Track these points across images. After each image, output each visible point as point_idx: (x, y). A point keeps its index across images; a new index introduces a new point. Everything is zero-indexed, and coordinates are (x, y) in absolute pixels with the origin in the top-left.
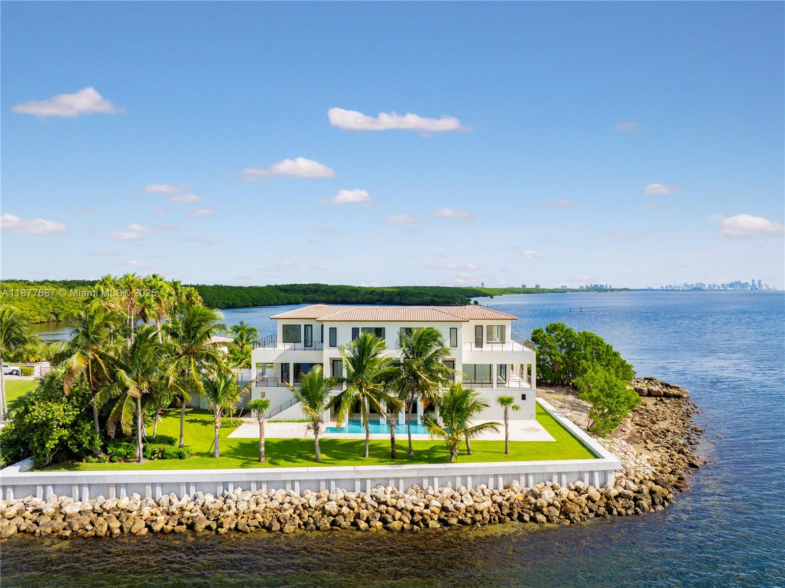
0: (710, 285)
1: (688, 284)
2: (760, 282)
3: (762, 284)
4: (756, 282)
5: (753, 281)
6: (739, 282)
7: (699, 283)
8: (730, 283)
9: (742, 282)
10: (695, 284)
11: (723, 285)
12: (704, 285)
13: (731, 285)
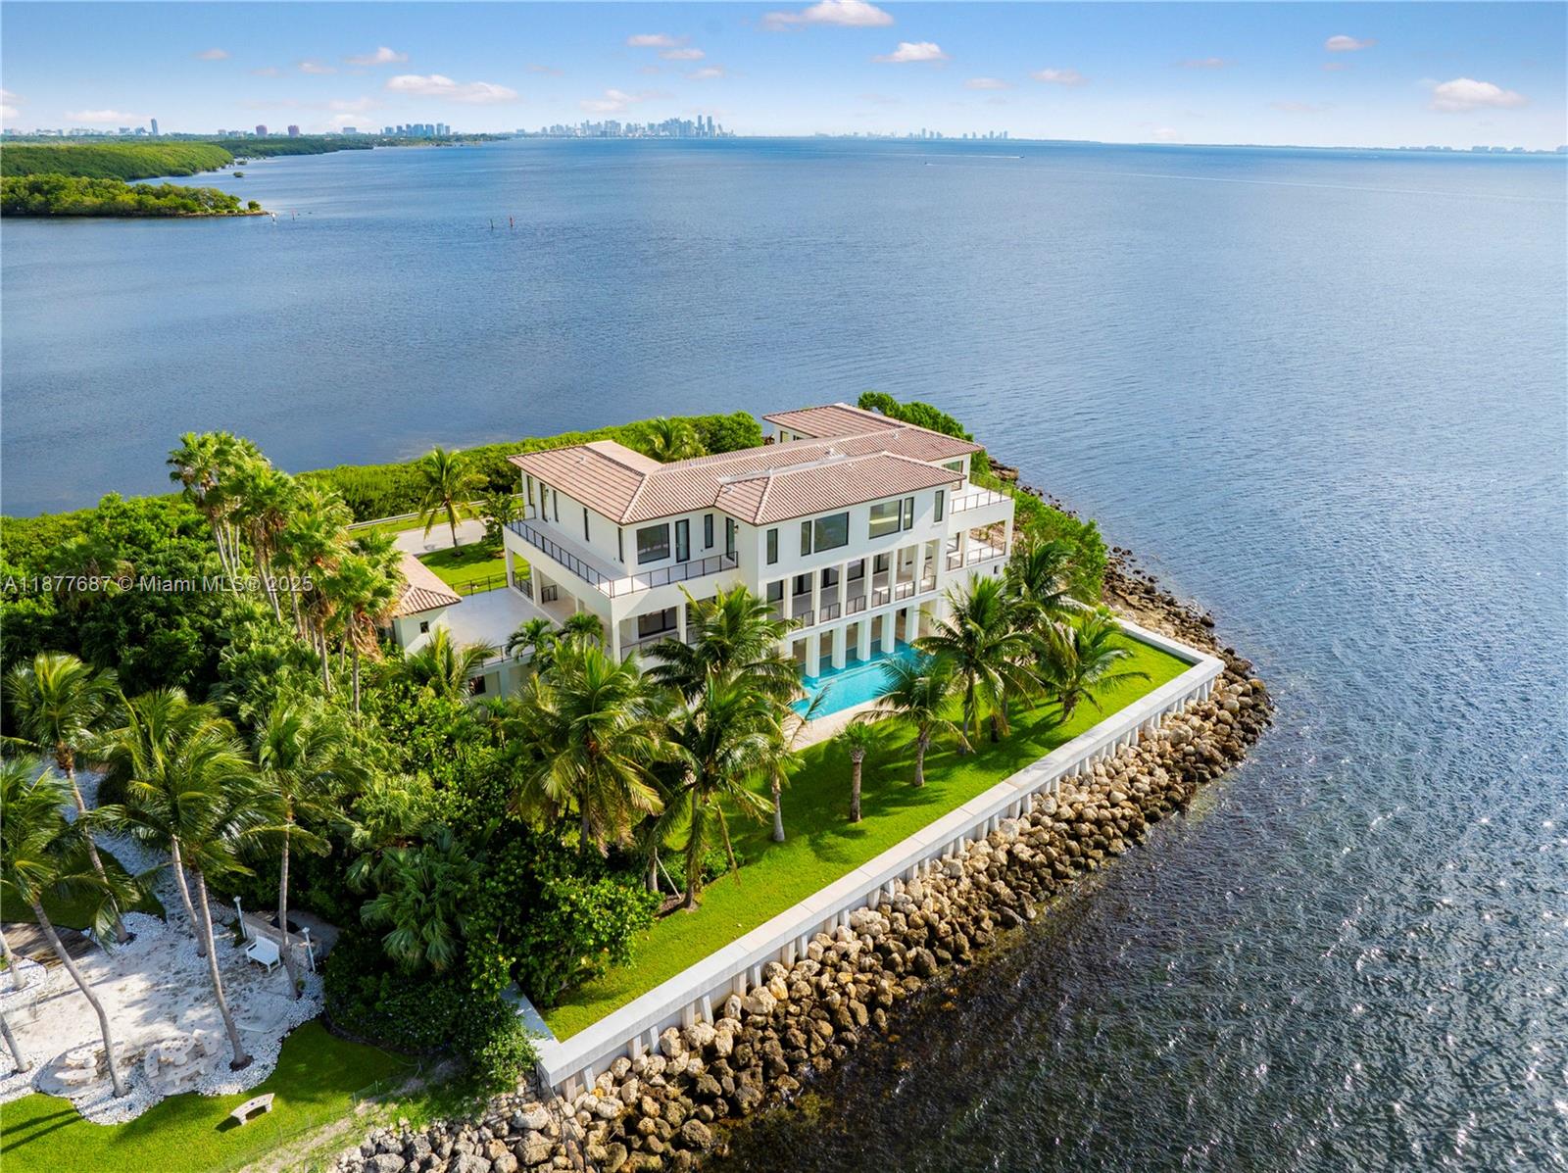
2: (710, 120)
3: (713, 123)
4: (704, 121)
5: (700, 117)
6: (677, 121)
8: (662, 122)
9: (682, 121)
13: (665, 126)
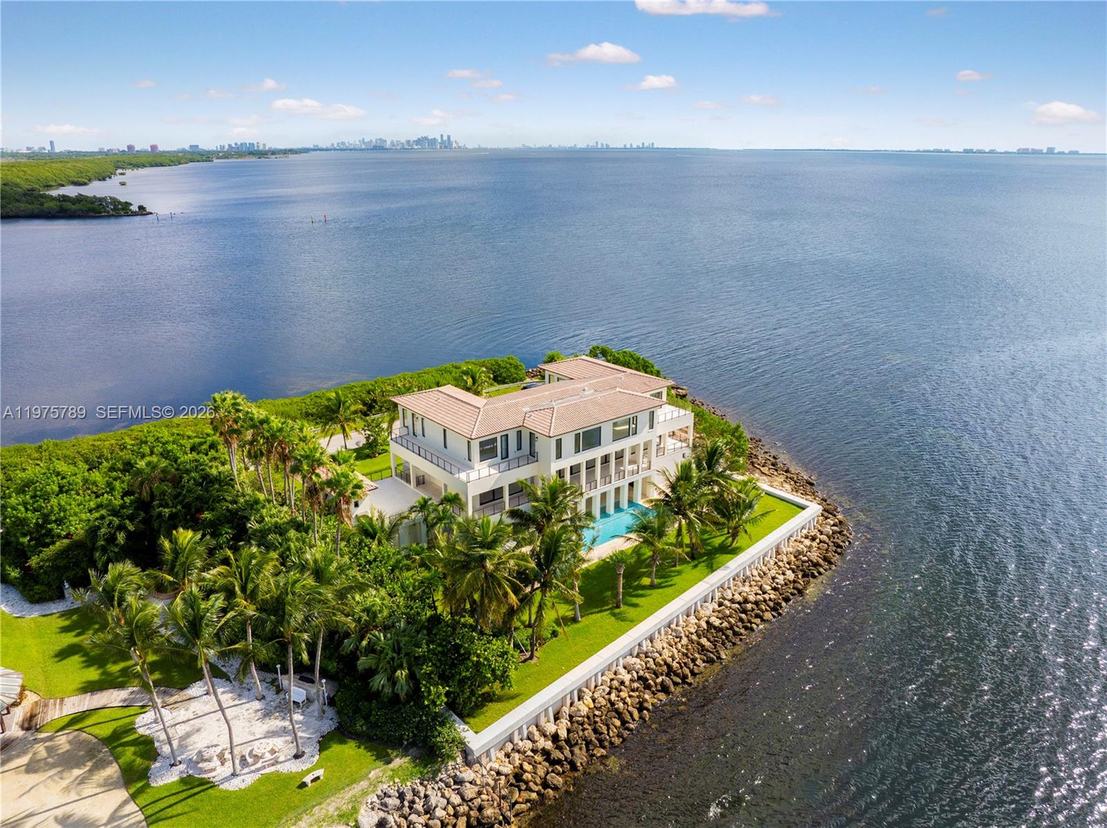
0: (392, 142)
1: (366, 140)
4: (445, 138)
5: (442, 136)
6: (426, 138)
7: (380, 139)
8: (415, 139)
9: (430, 138)
10: (374, 141)
11: (408, 142)
12: (385, 141)
13: (418, 142)
